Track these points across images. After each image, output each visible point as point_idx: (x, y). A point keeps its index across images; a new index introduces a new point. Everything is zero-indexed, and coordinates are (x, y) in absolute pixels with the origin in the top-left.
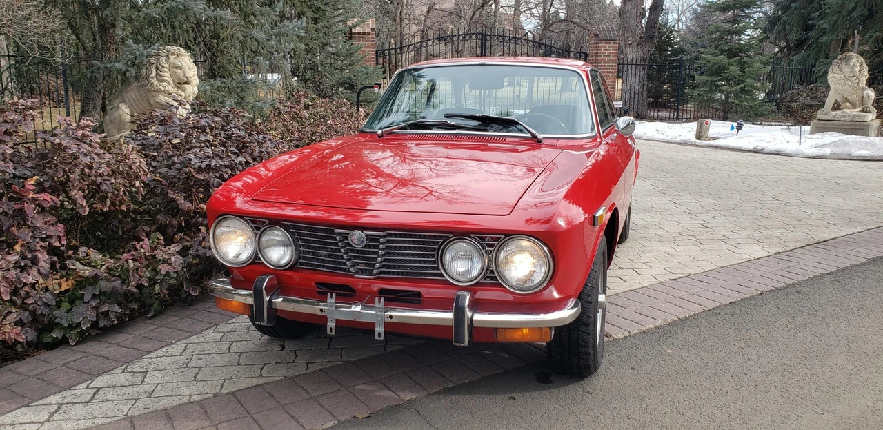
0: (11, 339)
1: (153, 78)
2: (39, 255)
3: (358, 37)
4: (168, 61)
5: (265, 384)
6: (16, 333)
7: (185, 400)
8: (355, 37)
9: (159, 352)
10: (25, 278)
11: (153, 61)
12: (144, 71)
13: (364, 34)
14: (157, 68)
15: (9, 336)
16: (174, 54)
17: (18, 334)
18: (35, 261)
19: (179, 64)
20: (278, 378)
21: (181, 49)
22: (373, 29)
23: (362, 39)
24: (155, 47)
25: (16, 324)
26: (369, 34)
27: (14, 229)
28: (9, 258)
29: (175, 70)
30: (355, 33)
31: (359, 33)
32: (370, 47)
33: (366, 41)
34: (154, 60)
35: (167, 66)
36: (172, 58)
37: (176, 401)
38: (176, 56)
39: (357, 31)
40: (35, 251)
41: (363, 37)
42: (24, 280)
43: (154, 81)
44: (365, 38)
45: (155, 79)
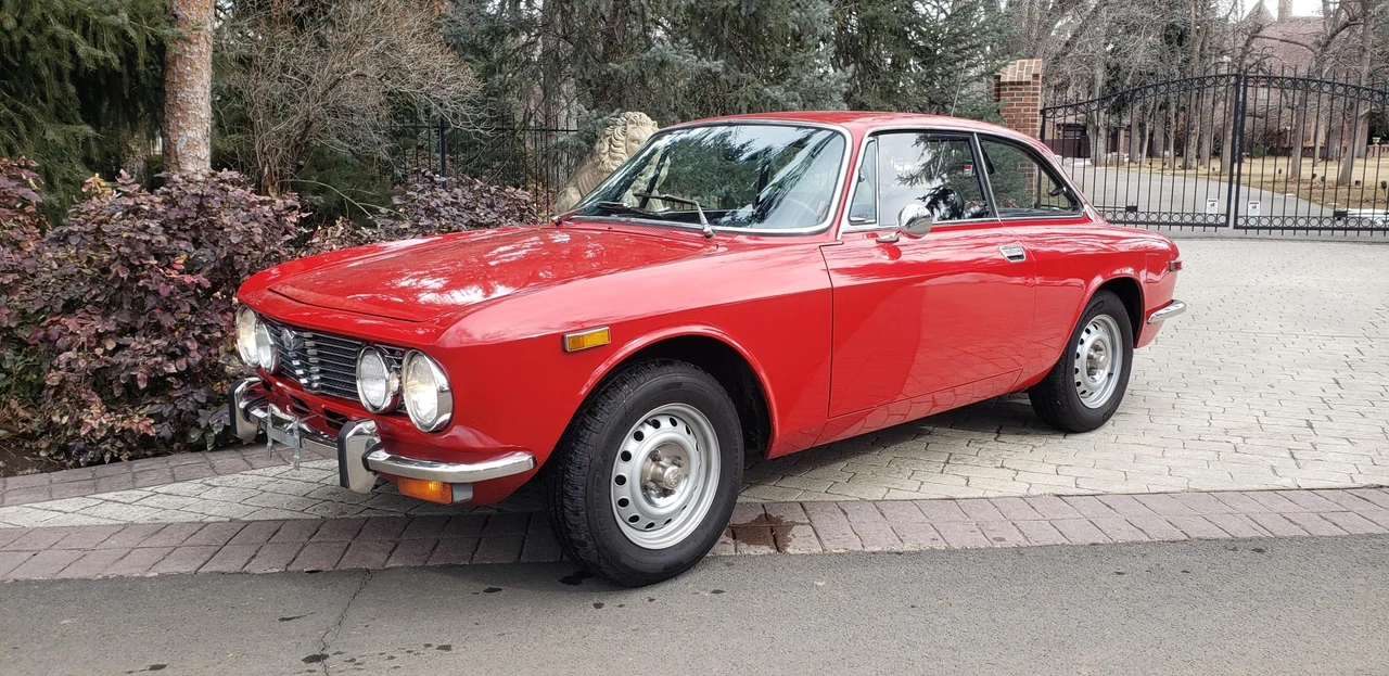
0: (139, 431)
1: (604, 154)
2: (189, 343)
3: (1011, 89)
4: (624, 133)
5: (295, 520)
6: (146, 426)
7: (197, 520)
8: (1005, 89)
9: (261, 471)
10: (169, 367)
11: (608, 133)
12: (597, 146)
13: (1020, 83)
14: (611, 141)
15: (138, 427)
16: (633, 123)
17: (148, 427)
18: (185, 351)
19: (637, 136)
20: (315, 517)
21: (644, 115)
22: (1036, 76)
23: (1016, 92)
24: (614, 114)
25: (150, 416)
26: (1028, 83)
27: (157, 311)
28: (155, 342)
29: (633, 144)
30: (1005, 84)
31: (1012, 83)
32: (1029, 105)
33: (1023, 94)
34: (608, 131)
35: (623, 138)
36: (630, 127)
37: (192, 517)
38: (635, 125)
39: (1008, 80)
40: (188, 339)
41: (1017, 89)
42: (166, 369)
43: (606, 158)
44: (1021, 89)
45: (607, 156)
